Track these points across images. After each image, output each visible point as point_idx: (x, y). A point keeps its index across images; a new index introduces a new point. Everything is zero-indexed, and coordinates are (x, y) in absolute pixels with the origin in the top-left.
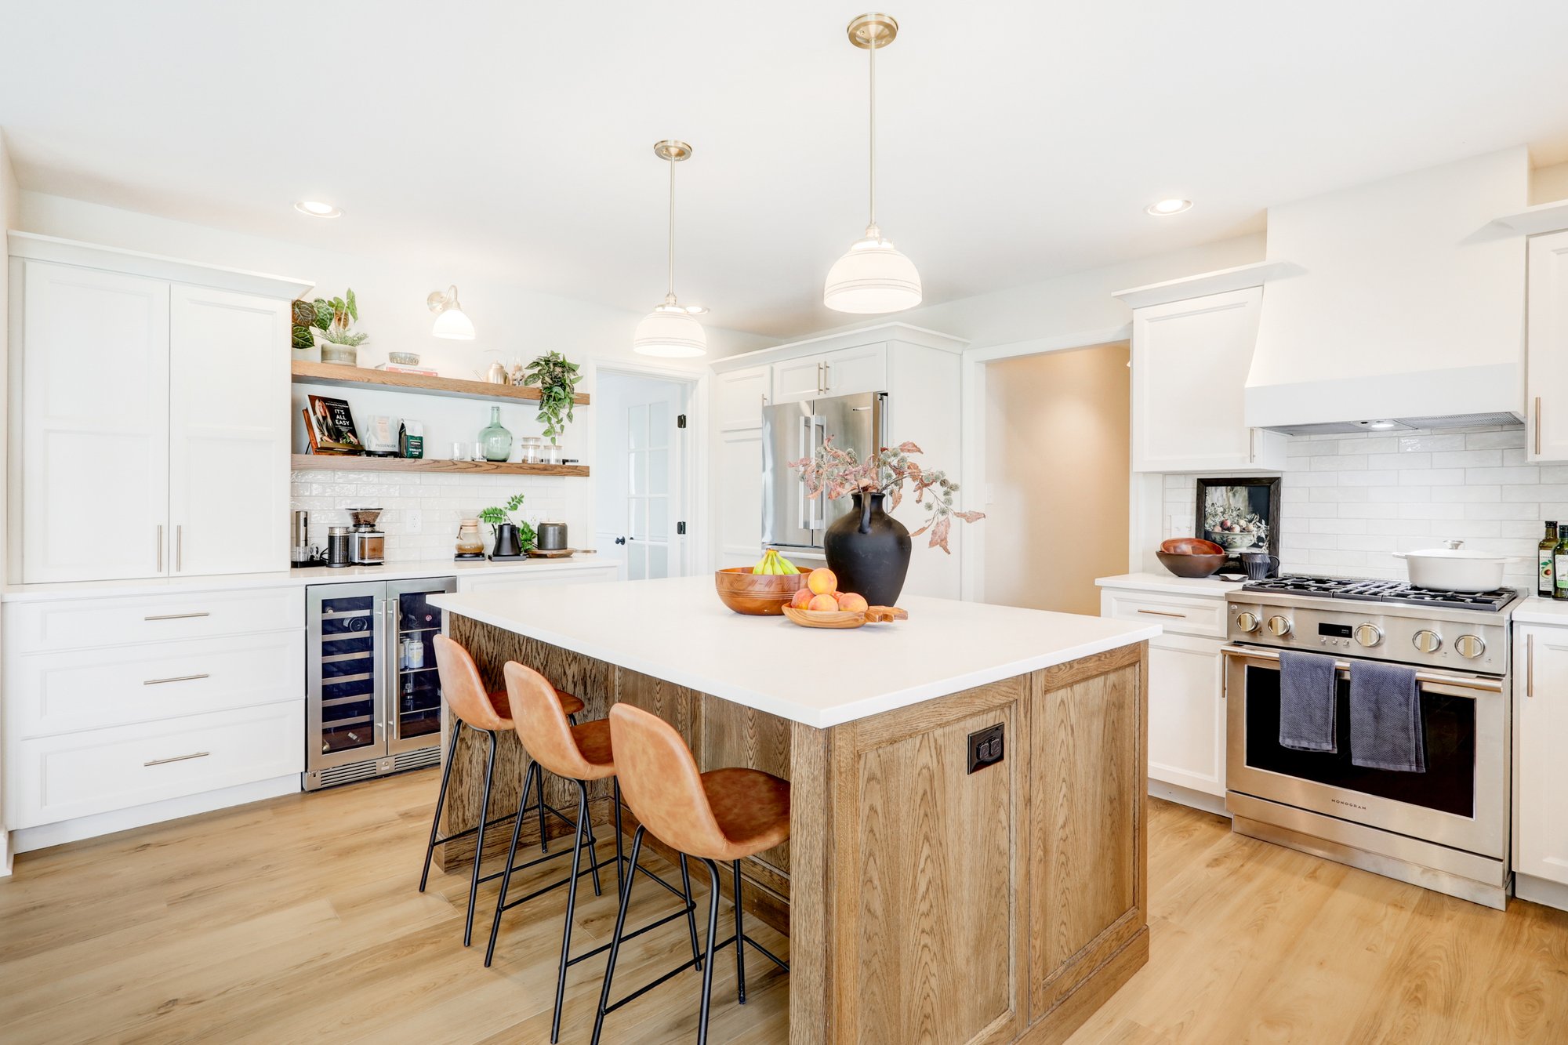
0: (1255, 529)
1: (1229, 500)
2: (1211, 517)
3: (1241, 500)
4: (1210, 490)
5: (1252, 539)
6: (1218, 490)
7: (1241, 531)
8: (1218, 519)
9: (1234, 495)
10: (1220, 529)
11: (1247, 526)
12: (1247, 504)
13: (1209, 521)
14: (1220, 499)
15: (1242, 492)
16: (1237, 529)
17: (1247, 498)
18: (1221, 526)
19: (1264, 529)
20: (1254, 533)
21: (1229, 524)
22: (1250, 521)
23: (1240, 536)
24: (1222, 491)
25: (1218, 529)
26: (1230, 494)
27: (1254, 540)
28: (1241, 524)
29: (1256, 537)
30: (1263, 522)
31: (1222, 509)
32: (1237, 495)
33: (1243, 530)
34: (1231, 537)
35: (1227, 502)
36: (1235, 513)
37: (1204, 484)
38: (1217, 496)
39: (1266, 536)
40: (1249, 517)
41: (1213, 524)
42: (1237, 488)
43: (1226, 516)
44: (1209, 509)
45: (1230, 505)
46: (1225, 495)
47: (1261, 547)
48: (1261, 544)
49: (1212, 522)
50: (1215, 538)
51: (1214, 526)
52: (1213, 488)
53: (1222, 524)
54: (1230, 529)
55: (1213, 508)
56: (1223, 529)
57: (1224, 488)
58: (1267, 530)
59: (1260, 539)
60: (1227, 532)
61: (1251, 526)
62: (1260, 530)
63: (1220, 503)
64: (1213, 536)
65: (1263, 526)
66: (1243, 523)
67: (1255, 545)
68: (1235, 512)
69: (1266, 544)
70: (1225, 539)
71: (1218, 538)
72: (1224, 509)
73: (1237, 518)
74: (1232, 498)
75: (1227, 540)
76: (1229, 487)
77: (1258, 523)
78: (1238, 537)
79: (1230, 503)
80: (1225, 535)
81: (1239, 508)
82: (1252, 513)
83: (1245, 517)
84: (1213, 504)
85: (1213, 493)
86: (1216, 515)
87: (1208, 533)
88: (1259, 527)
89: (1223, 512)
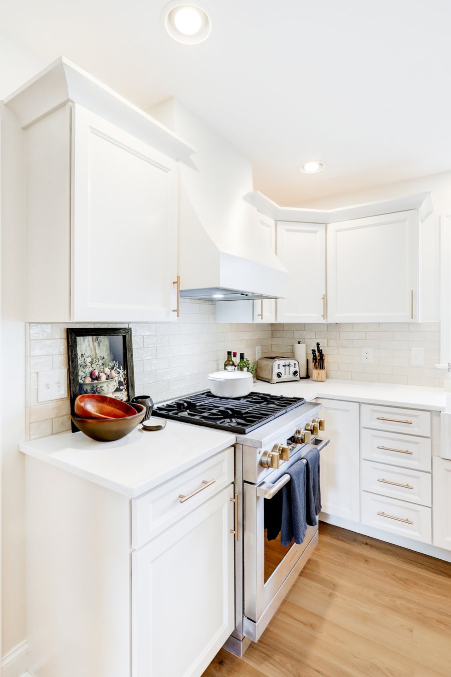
0: (117, 375)
1: (95, 350)
2: (82, 368)
3: (104, 350)
4: (80, 339)
5: (114, 385)
6: (86, 340)
7: (107, 379)
8: (88, 370)
9: (99, 345)
10: (90, 379)
11: (111, 374)
12: (109, 352)
13: (80, 373)
14: (88, 349)
15: (105, 341)
16: (103, 377)
17: (108, 347)
18: (91, 376)
19: (122, 373)
20: (116, 378)
21: (97, 374)
22: (112, 368)
23: (106, 383)
24: (89, 341)
25: (88, 380)
26: (96, 344)
27: (117, 385)
28: (106, 372)
29: (117, 382)
30: (121, 368)
31: (89, 360)
32: (101, 345)
33: (109, 377)
34: (99, 386)
35: (94, 352)
36: (101, 363)
37: (73, 334)
38: (85, 345)
39: (124, 379)
40: (111, 364)
41: (84, 375)
42: (101, 338)
43: (94, 366)
44: (80, 361)
46: (91, 346)
47: (121, 390)
48: (121, 387)
49: (82, 374)
50: (87, 390)
51: (85, 377)
52: (82, 338)
53: (92, 374)
54: (98, 378)
55: (83, 359)
56: (93, 379)
57: (90, 338)
58: (125, 375)
59: (120, 383)
60: (96, 381)
61: (114, 373)
62: (119, 375)
63: (88, 353)
64: (85, 387)
65: (121, 371)
66: (107, 370)
67: (118, 390)
68: (100, 361)
69: (125, 387)
70: (95, 389)
71: (89, 388)
72: (92, 359)
73: (102, 367)
74: (97, 348)
75: (96, 391)
76: (95, 337)
77: (118, 369)
78: (105, 385)
79: (96, 353)
80: (95, 386)
81: (103, 358)
82: (113, 360)
83: (108, 366)
84: (82, 355)
85: (81, 344)
86: (86, 366)
87: (81, 386)
88: (119, 373)
89: (92, 363)
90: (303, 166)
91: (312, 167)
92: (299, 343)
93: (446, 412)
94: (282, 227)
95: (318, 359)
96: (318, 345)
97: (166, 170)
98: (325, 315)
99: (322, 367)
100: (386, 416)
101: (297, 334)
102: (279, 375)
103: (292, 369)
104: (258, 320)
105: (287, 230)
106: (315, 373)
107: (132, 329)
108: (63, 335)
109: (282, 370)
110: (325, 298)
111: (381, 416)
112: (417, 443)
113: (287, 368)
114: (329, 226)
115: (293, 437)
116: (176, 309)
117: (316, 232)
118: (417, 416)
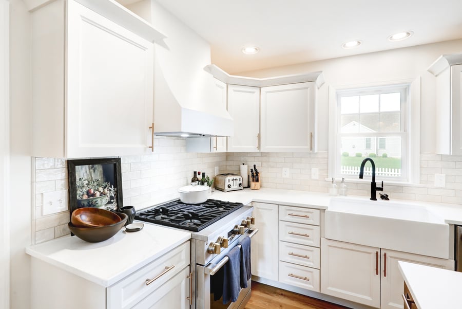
0: (109, 192)
1: (91, 175)
2: (80, 189)
3: (99, 175)
4: (78, 168)
5: (107, 199)
6: (83, 168)
7: (100, 195)
8: (85, 190)
9: (94, 171)
10: (87, 196)
11: (104, 191)
12: (102, 176)
13: (79, 192)
14: (85, 174)
15: (99, 168)
16: (98, 194)
17: (102, 172)
18: (87, 195)
19: (113, 191)
20: (108, 194)
21: (92, 191)
22: (105, 187)
23: (100, 199)
24: (86, 169)
25: (85, 197)
26: (92, 171)
27: (108, 199)
28: (100, 190)
29: (109, 197)
30: (113, 187)
31: (87, 182)
32: (96, 171)
33: (102, 194)
34: (94, 201)
35: (90, 177)
36: (95, 184)
37: (72, 165)
38: (83, 172)
39: (115, 195)
40: (104, 185)
41: (82, 194)
42: (96, 166)
43: (90, 186)
44: (78, 183)
45: (92, 178)
46: (88, 172)
47: (112, 203)
48: (112, 201)
49: (80, 193)
50: (84, 204)
51: (82, 195)
52: (80, 166)
53: (88, 193)
54: (93, 195)
55: (81, 182)
56: (89, 196)
57: (87, 166)
58: (115, 191)
59: (111, 198)
60: (91, 198)
61: (106, 191)
62: (110, 192)
63: (85, 178)
64: (82, 203)
65: (112, 189)
66: (101, 189)
67: (110, 203)
69: (115, 200)
70: (90, 203)
71: (86, 203)
72: (89, 182)
73: (97, 187)
74: (92, 173)
75: (92, 204)
76: (91, 166)
77: (110, 188)
78: (99, 200)
79: (91, 177)
80: (91, 200)
81: (98, 180)
82: (106, 182)
83: (102, 185)
84: (80, 179)
85: (79, 171)
86: (83, 187)
87: (79, 201)
88: (110, 190)
89: (88, 184)
90: (245, 49)
91: (250, 50)
92: (243, 164)
93: (329, 210)
94: (231, 88)
95: (255, 176)
96: (255, 166)
97: (144, 49)
98: (259, 147)
99: (257, 181)
100: (294, 213)
101: (242, 159)
102: (229, 187)
103: (238, 182)
104: (214, 151)
105: (234, 91)
106: (253, 184)
107: (121, 159)
108: (65, 165)
109: (231, 183)
110: (259, 136)
111: (291, 213)
112: (312, 229)
113: (235, 181)
114: (262, 89)
115: (233, 230)
116: (151, 146)
117: (253, 92)
118: (311, 213)
